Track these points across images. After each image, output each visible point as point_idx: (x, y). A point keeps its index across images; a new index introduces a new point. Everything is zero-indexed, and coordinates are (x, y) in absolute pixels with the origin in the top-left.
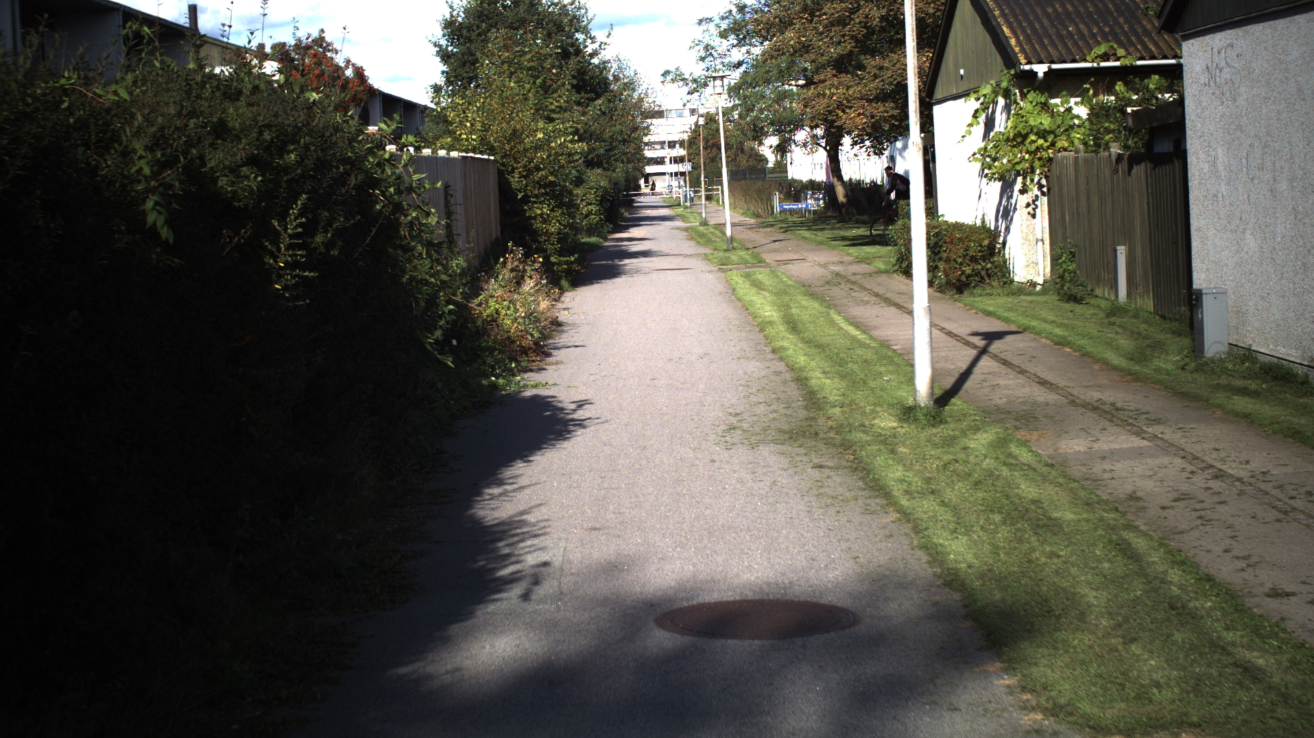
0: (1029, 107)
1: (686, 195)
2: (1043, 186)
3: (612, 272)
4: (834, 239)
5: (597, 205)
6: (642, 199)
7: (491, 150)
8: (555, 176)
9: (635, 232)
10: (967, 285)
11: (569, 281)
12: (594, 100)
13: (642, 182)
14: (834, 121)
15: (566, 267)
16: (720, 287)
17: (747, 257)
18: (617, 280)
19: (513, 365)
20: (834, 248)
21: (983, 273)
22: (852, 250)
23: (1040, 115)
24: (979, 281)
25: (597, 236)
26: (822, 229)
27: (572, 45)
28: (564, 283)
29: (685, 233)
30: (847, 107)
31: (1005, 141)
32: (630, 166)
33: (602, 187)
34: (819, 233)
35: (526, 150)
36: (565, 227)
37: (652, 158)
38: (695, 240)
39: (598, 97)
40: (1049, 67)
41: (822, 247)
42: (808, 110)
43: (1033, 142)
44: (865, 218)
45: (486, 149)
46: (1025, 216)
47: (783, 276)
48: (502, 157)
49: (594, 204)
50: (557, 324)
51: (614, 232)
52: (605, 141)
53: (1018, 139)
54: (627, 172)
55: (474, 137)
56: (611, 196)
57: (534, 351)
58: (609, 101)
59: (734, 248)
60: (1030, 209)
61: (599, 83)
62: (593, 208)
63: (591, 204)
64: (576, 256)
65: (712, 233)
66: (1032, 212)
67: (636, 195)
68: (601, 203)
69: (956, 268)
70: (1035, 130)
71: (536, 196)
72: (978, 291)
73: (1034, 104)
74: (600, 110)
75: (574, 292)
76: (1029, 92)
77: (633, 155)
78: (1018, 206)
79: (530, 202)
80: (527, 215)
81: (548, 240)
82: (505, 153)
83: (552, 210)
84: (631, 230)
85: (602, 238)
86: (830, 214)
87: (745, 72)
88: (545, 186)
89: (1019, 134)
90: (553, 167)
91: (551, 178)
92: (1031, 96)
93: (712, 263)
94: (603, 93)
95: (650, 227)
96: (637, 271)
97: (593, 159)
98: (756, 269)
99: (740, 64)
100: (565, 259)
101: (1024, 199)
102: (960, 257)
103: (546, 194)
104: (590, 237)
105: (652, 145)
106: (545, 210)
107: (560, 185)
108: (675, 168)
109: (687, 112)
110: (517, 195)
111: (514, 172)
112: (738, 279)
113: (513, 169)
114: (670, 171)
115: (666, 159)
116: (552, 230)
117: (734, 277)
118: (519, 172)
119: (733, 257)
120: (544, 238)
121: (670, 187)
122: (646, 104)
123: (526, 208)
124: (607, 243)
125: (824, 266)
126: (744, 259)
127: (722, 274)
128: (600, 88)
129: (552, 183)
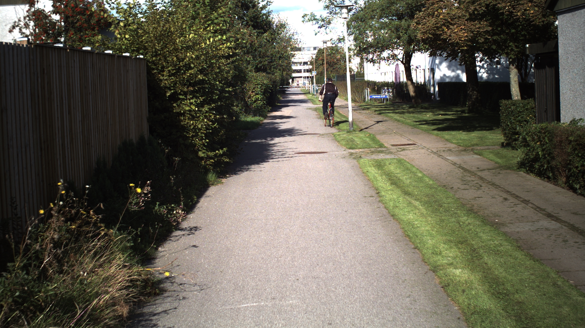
1: (314, 88)
5: (262, 95)
6: (290, 89)
8: (205, 75)
9: (285, 112)
11: (217, 173)
12: (263, 33)
13: (291, 81)
15: (213, 160)
17: (367, 140)
25: (259, 116)
28: (211, 176)
29: (316, 113)
30: (451, 24)
32: (285, 73)
33: (265, 84)
35: (176, 50)
36: (213, 123)
37: (296, 70)
39: (265, 31)
48: (152, 56)
49: (260, 94)
51: (272, 111)
54: (282, 76)
56: (270, 90)
58: (272, 34)
59: (354, 131)
61: (266, 24)
62: (259, 97)
63: (258, 94)
67: (287, 88)
68: (264, 93)
71: (185, 94)
74: (266, 39)
77: (286, 67)
80: (176, 111)
82: (156, 52)
84: (284, 109)
85: (263, 117)
86: (397, 101)
90: (202, 66)
93: (342, 145)
94: (268, 30)
95: (293, 108)
96: (283, 155)
97: (261, 67)
98: (381, 156)
100: (213, 153)
103: (195, 91)
104: (254, 117)
105: (296, 63)
106: (193, 107)
107: (210, 84)
108: (307, 74)
109: (312, 49)
110: (166, 92)
111: (164, 71)
112: (373, 171)
113: (163, 67)
114: (304, 76)
115: (302, 70)
116: (200, 126)
117: (369, 169)
118: (169, 71)
119: (356, 139)
120: (191, 134)
121: (304, 84)
122: (293, 40)
123: (175, 105)
124: (266, 121)
125: (437, 153)
126: (365, 142)
127: (355, 161)
128: (267, 27)
129: (202, 82)
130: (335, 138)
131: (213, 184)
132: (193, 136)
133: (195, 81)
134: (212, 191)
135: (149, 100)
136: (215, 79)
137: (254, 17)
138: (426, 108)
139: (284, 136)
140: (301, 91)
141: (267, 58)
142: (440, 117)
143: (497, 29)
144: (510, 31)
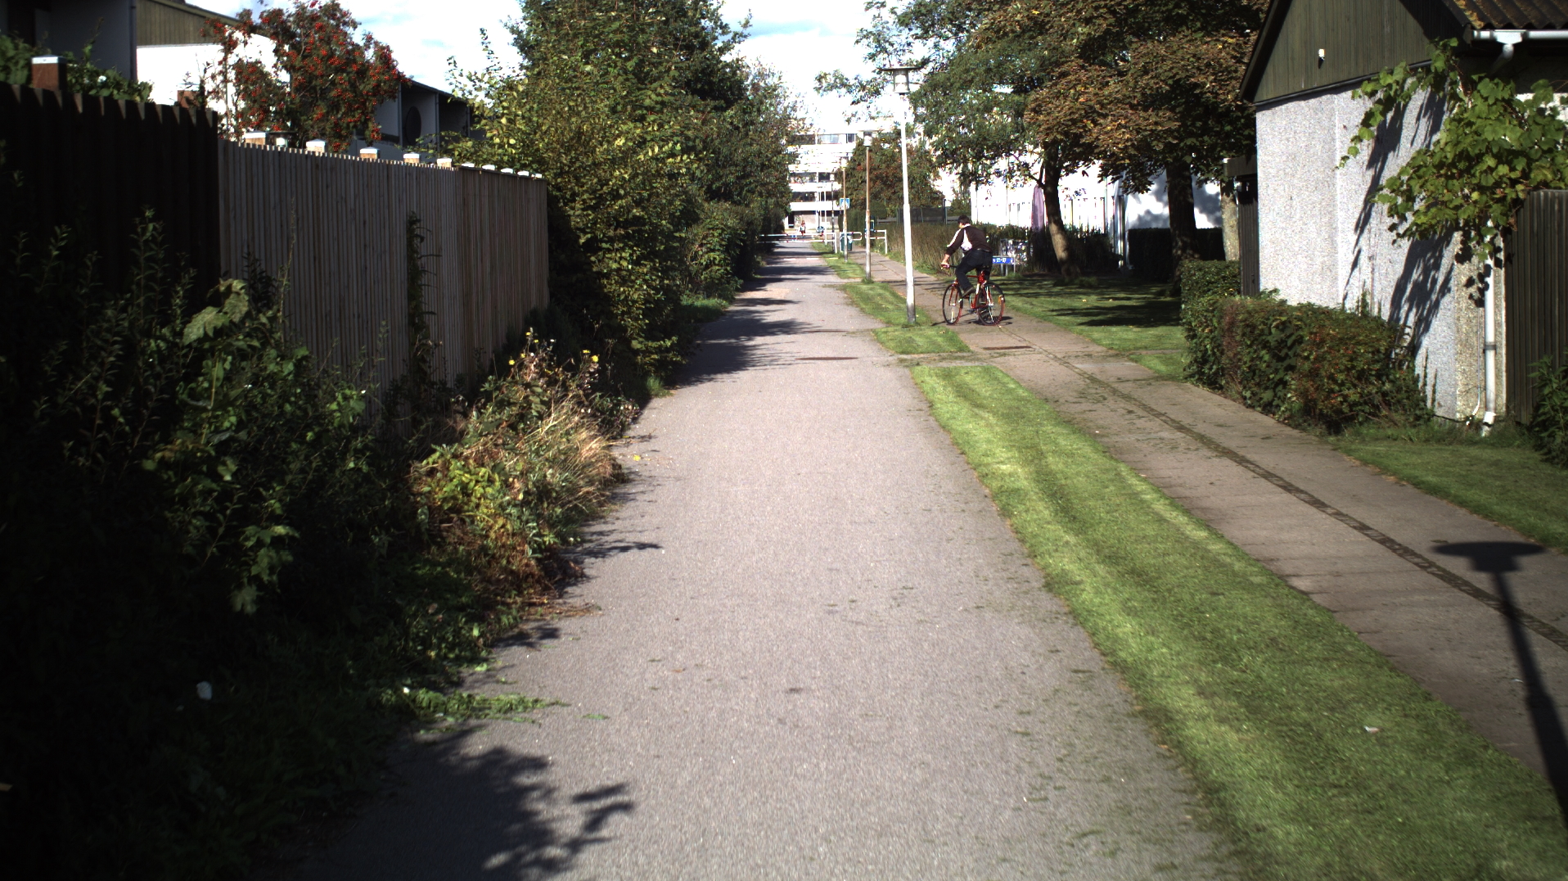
0: (1482, 107)
1: (842, 241)
2: (1498, 250)
3: (734, 361)
4: (1063, 312)
5: (723, 252)
6: (784, 243)
7: (541, 164)
8: (644, 209)
9: (773, 291)
10: (1350, 419)
11: (662, 379)
12: (725, 110)
13: (786, 221)
14: (1081, 136)
15: (656, 357)
16: (907, 398)
17: (940, 340)
18: (742, 376)
19: (476, 632)
20: (1066, 328)
21: (1378, 399)
22: (1098, 332)
23: (1502, 122)
24: (1370, 414)
25: (720, 297)
26: (1036, 295)
27: (697, 35)
28: (653, 383)
29: (843, 295)
30: (1100, 115)
31: (1435, 167)
32: (772, 201)
33: (730, 228)
34: (1034, 301)
35: (596, 165)
36: (657, 291)
37: (799, 193)
38: (858, 305)
39: (729, 104)
40: (1524, 36)
41: (1047, 324)
42: (1041, 117)
43: (1491, 170)
44: (1093, 280)
45: (532, 162)
46: (1465, 303)
47: (1006, 380)
48: (556, 176)
49: (718, 250)
50: (619, 479)
51: (744, 289)
52: (736, 166)
53: (1462, 163)
54: (766, 209)
55: (512, 141)
56: (741, 240)
57: (538, 582)
58: (744, 112)
59: (917, 324)
60: (1473, 290)
61: (730, 88)
62: (716, 256)
63: (713, 250)
64: (674, 338)
65: (880, 295)
66: (1476, 295)
67: (778, 238)
68: (727, 249)
69: (1332, 391)
70: (1495, 150)
71: (611, 240)
72: (1369, 430)
73: (1491, 101)
74: (731, 123)
75: (668, 398)
76: (1481, 79)
77: (776, 186)
78: (1452, 284)
79: (601, 249)
80: (595, 269)
81: (629, 313)
82: (561, 168)
83: (636, 263)
84: (769, 287)
85: (725, 299)
86: (1036, 271)
87: (931, 73)
88: (626, 224)
89: (1463, 156)
90: (639, 194)
91: (636, 212)
92: (1486, 87)
93: (888, 348)
94: (736, 100)
95: (793, 283)
96: (773, 361)
97: (719, 188)
98: (958, 363)
99: (925, 62)
100: (655, 344)
101: (1463, 272)
102: (1341, 372)
103: (627, 236)
104: (708, 297)
105: (800, 176)
106: (625, 264)
107: (651, 224)
108: (828, 205)
109: (843, 138)
110: (579, 237)
111: (574, 201)
112: (933, 383)
113: (574, 195)
114: (820, 210)
115: (816, 195)
116: (636, 296)
117: (927, 379)
118: (584, 201)
119: (917, 339)
120: (622, 308)
121: (821, 229)
122: (794, 122)
123: (593, 259)
124: (732, 308)
125: (1064, 361)
126: (934, 343)
127: (907, 371)
128: (732, 94)
129: (638, 220)
130: (876, 338)
131: (657, 395)
132: (623, 313)
133: (626, 220)
134: (656, 403)
135: (551, 251)
136: (659, 216)
137: (703, 71)
138: (1090, 286)
139: (773, 334)
140: (813, 247)
141: (733, 169)
142: (1111, 303)
143: (1193, 125)
144: (1222, 129)
